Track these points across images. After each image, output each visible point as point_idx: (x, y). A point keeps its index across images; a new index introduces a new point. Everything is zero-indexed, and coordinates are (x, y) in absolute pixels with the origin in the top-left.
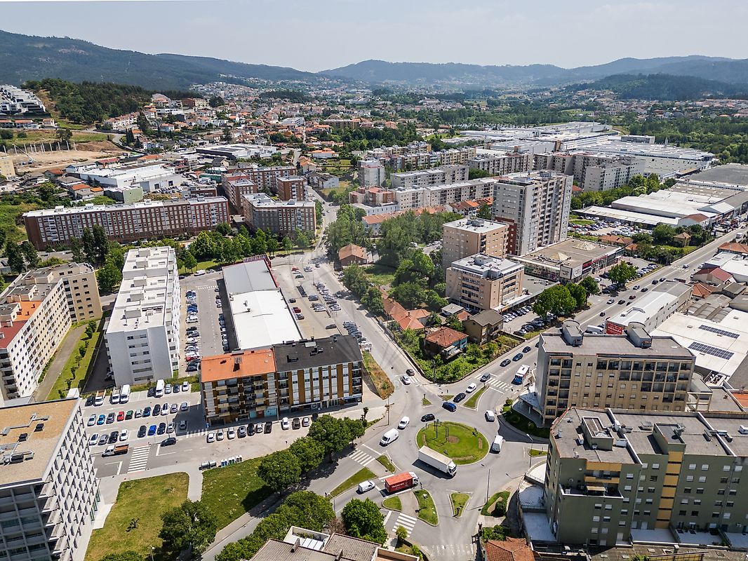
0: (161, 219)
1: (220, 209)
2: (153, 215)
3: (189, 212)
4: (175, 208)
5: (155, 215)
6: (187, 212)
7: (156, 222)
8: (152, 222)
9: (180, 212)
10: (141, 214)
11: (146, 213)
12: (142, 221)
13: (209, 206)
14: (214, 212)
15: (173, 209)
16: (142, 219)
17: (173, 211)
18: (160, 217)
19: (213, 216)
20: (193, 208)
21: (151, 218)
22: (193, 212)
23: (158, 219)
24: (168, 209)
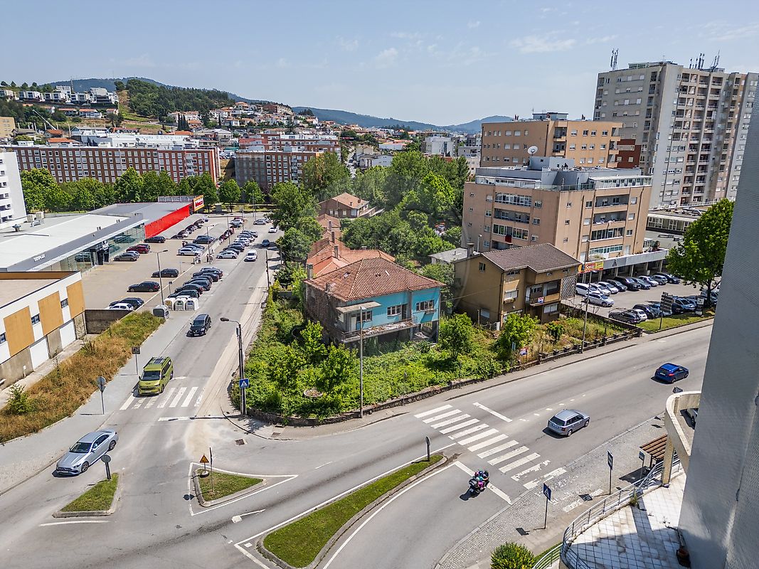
0: (115, 167)
1: (200, 162)
2: (105, 160)
3: (155, 160)
4: (136, 154)
5: (108, 160)
6: (153, 161)
7: (109, 170)
8: (102, 169)
9: (143, 160)
10: (88, 157)
11: (94, 157)
12: (89, 167)
13: (183, 156)
14: (192, 164)
15: (133, 154)
16: (89, 164)
17: (133, 157)
18: (115, 164)
19: (189, 170)
20: (160, 155)
21: (102, 164)
22: (161, 162)
23: (112, 167)
24: (126, 154)
